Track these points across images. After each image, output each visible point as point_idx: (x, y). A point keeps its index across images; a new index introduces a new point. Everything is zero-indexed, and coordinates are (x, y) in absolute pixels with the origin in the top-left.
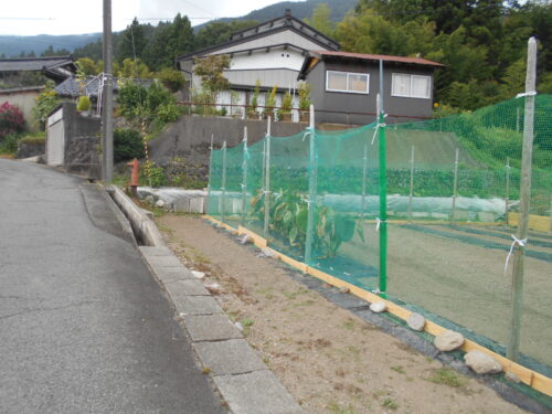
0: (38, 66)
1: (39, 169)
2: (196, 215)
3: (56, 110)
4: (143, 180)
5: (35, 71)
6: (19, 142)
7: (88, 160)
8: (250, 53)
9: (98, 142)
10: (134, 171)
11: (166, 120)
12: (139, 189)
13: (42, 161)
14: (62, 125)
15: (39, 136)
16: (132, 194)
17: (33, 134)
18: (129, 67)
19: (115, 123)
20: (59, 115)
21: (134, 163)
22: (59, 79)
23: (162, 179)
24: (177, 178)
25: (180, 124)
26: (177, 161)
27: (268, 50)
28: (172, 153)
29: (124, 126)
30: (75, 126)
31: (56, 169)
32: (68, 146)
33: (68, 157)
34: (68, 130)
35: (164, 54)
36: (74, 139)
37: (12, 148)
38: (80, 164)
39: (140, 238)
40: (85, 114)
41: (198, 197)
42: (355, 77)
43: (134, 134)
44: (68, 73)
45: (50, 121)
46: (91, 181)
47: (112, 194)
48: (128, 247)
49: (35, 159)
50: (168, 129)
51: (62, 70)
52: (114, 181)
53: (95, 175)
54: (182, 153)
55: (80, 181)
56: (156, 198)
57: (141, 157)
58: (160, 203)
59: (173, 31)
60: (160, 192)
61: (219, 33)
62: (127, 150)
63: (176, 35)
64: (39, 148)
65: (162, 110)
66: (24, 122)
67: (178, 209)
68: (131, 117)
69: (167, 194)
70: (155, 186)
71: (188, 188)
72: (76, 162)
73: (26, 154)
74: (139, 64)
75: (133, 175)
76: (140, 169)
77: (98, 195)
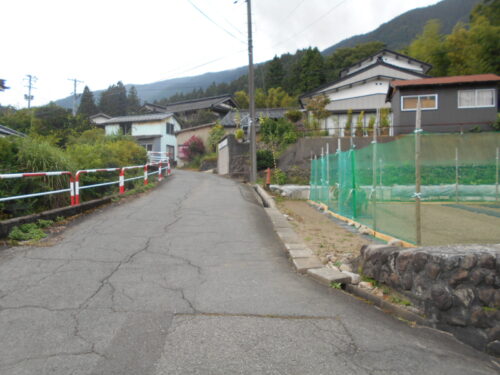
0: (208, 104)
1: (214, 176)
2: (305, 200)
3: (223, 140)
4: (274, 181)
5: (206, 109)
6: (201, 160)
7: (243, 170)
8: (350, 86)
9: (248, 158)
10: (268, 175)
11: (289, 142)
12: (271, 186)
13: (215, 172)
14: (227, 150)
15: (213, 156)
16: (267, 189)
17: (209, 155)
18: (273, 95)
19: (258, 146)
20: (225, 142)
21: (268, 170)
22: (223, 112)
23: (285, 179)
24: (295, 179)
25: (297, 144)
26: (294, 168)
27: (364, 82)
28: (291, 163)
29: (263, 148)
30: (235, 149)
31: (224, 176)
32: (231, 162)
33: (231, 170)
34: (231, 151)
35: (299, 81)
36: (234, 157)
37: (198, 164)
38: (238, 173)
39: (266, 205)
40: (240, 141)
41: (306, 190)
42: (425, 98)
43: (269, 153)
44: (227, 106)
45: (220, 146)
46: (245, 182)
47: (256, 189)
48: (259, 208)
49: (211, 171)
50: (290, 148)
51: (223, 105)
52: (258, 182)
53: (247, 179)
54: (298, 163)
55: (238, 182)
56: (281, 191)
57: (272, 167)
58: (284, 194)
59: (305, 62)
60: (284, 188)
61: (344, 57)
62: (265, 163)
63: (307, 65)
64: (213, 164)
65: (286, 136)
66: (203, 148)
67: (295, 198)
68: (267, 141)
69: (288, 189)
70: (281, 184)
71: (301, 184)
72: (236, 171)
73: (205, 168)
74: (280, 91)
75: (268, 179)
76: (272, 174)
77: (248, 188)
